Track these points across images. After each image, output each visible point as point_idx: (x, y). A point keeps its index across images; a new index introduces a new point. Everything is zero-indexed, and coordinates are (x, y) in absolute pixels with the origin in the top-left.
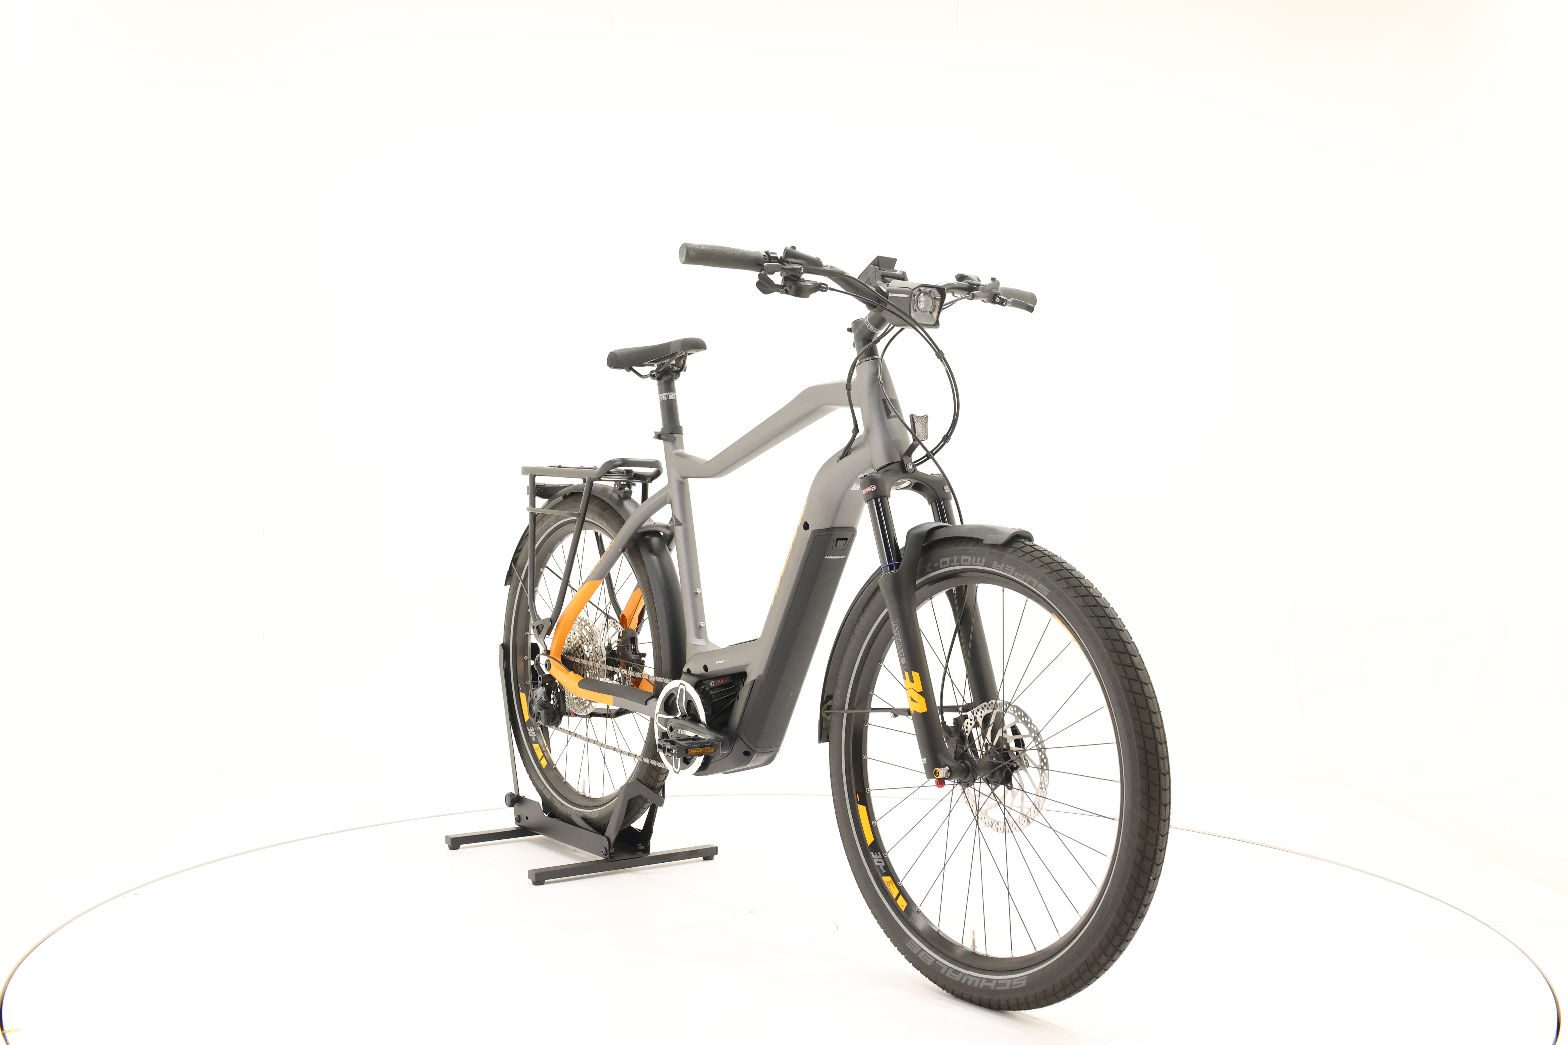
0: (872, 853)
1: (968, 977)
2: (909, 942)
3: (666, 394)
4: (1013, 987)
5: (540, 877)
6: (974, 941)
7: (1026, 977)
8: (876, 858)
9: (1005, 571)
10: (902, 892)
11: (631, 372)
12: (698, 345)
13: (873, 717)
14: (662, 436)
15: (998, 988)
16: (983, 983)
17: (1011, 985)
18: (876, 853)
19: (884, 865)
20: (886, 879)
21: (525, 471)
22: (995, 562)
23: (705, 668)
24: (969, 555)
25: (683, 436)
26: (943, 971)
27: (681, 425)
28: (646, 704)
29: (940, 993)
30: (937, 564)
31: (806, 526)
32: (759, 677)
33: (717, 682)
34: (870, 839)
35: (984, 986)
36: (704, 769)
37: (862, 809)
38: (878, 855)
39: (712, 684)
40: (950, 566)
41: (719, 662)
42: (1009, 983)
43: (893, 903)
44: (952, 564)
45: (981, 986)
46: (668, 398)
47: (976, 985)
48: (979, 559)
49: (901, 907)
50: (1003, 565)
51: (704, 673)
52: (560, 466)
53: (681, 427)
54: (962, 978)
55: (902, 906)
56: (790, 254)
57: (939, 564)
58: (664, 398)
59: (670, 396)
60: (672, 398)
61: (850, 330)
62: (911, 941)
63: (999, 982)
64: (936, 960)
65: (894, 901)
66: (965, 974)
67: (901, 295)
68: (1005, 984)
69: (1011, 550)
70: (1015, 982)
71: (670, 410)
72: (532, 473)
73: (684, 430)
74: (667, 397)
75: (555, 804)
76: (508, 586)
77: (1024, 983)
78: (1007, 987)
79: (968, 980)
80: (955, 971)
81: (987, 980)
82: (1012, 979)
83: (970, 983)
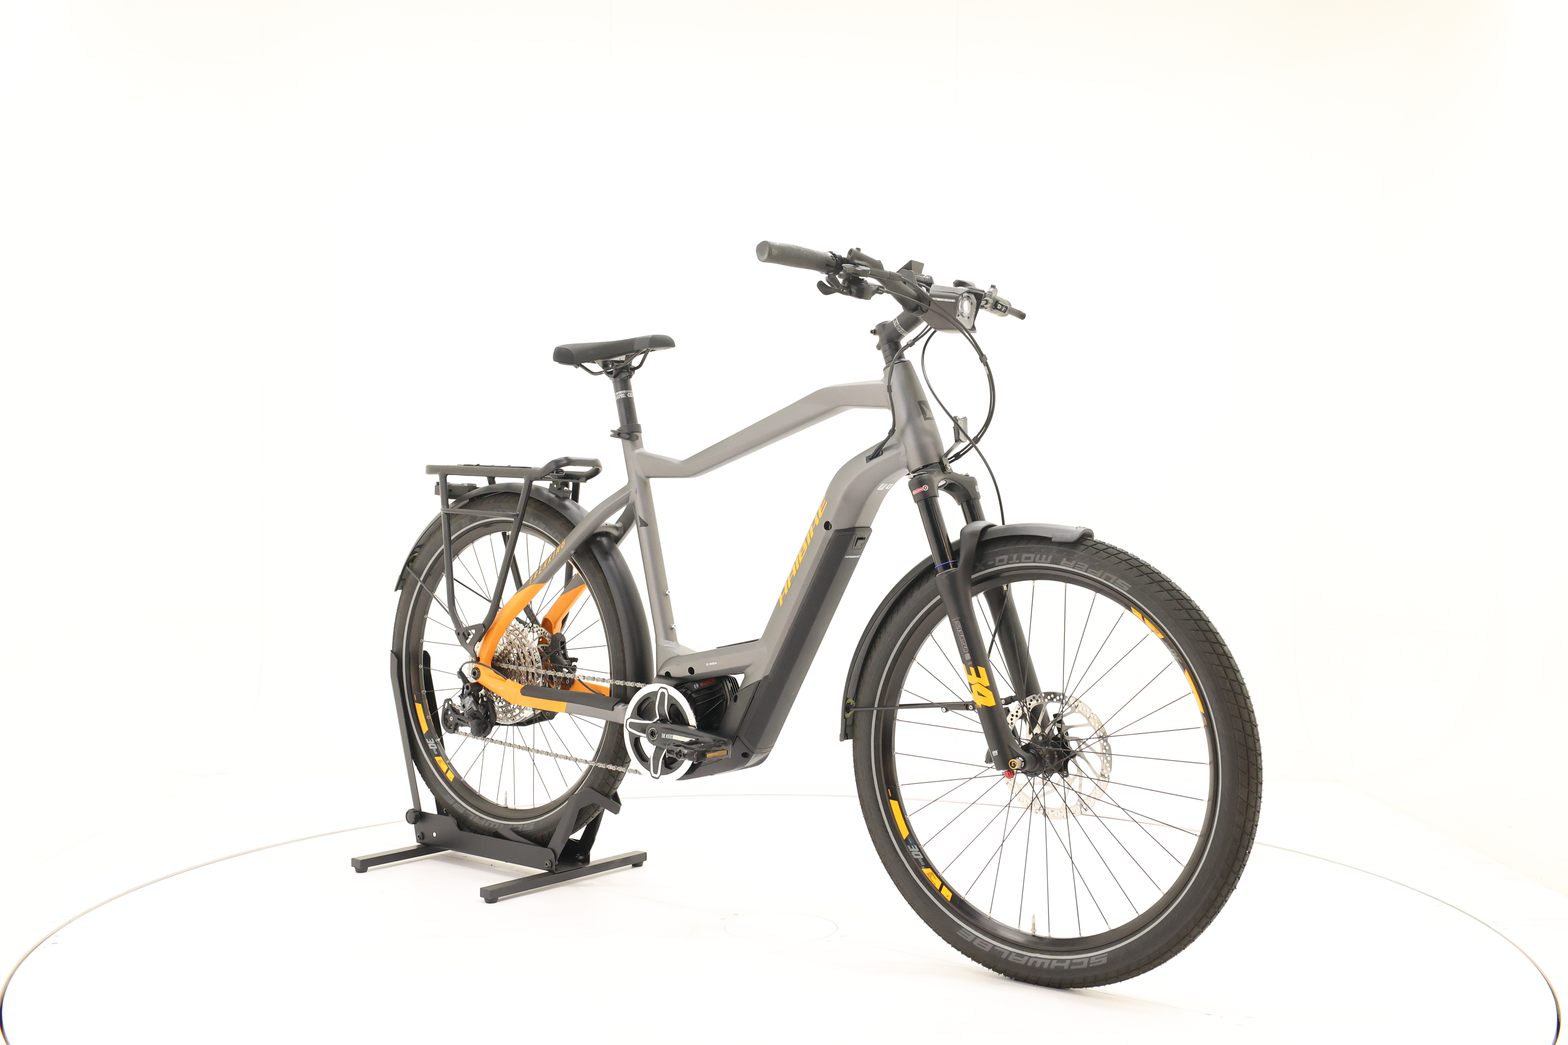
0: (909, 846)
1: (1036, 959)
2: (960, 931)
3: (624, 391)
4: (1091, 965)
5: (492, 895)
6: (1034, 925)
7: (1106, 954)
8: (914, 851)
9: (1075, 568)
10: (944, 883)
11: (580, 368)
12: (664, 342)
13: (901, 714)
14: (621, 435)
15: (1072, 967)
16: (1054, 964)
17: (1089, 963)
18: (913, 847)
19: (922, 857)
20: (927, 871)
21: (431, 470)
22: (1065, 559)
23: (691, 670)
24: (1032, 552)
25: (642, 434)
26: (1004, 956)
27: (639, 423)
28: (613, 709)
29: (997, 978)
30: (992, 562)
31: (827, 526)
32: (766, 678)
33: (702, 684)
34: (905, 834)
35: (1056, 967)
36: (691, 773)
37: (894, 804)
38: (915, 848)
39: (696, 686)
40: (1008, 564)
41: (710, 664)
42: (1085, 961)
43: (937, 893)
44: (1010, 562)
45: (1052, 967)
46: (627, 396)
48: (1044, 556)
49: (946, 897)
50: (1074, 562)
51: (689, 676)
52: (478, 465)
53: (639, 426)
54: (1028, 961)
55: (948, 896)
56: (855, 256)
57: (995, 562)
58: (623, 396)
59: (628, 394)
60: (630, 396)
61: (874, 332)
62: (963, 929)
63: (1074, 961)
64: (995, 946)
65: (938, 892)
66: (1030, 957)
67: (947, 300)
68: (1082, 963)
69: (1082, 547)
70: (1092, 960)
71: (627, 407)
72: (444, 472)
73: (643, 428)
74: (626, 394)
75: (471, 818)
76: (399, 592)
77: (1104, 960)
78: (1085, 965)
79: (1035, 962)
80: (1018, 955)
81: (1059, 961)
82: (1090, 958)
83: (1038, 965)
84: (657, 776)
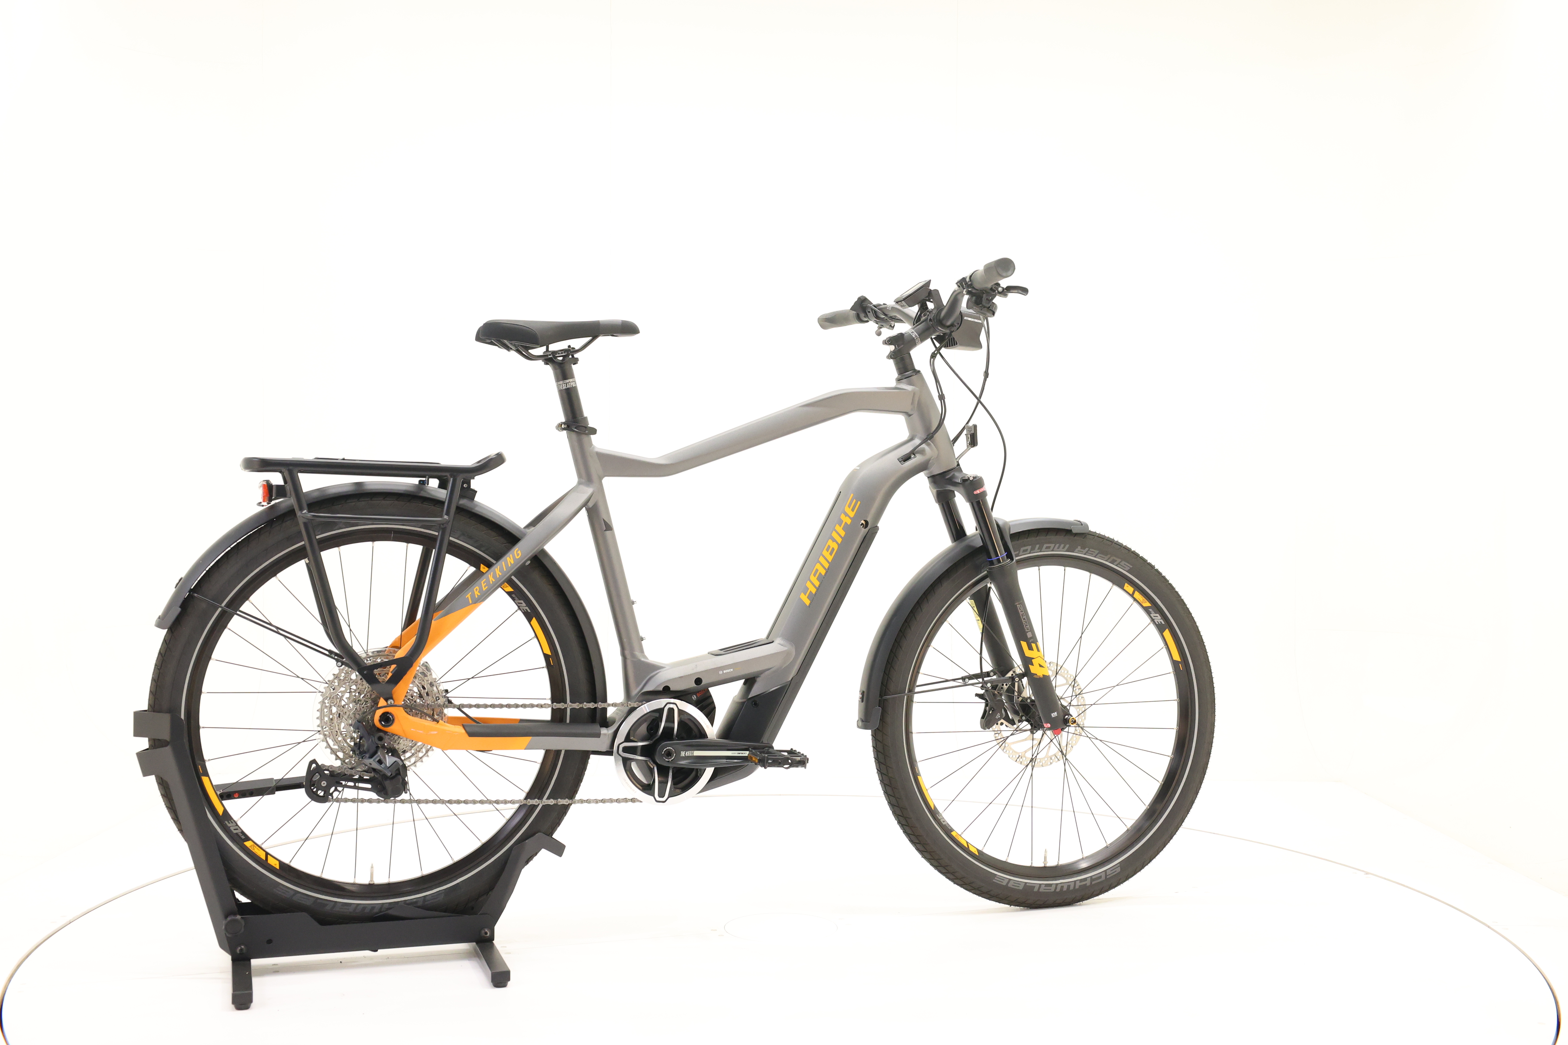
1: (1062, 885)
2: (996, 878)
4: (1108, 877)
6: (1045, 858)
7: (1119, 865)
12: (626, 330)
14: (567, 428)
15: (1093, 883)
16: (1078, 884)
17: (1106, 875)
26: (1036, 890)
28: (599, 736)
33: (698, 695)
35: (1080, 886)
39: (694, 697)
41: (724, 672)
42: (1103, 875)
45: (1077, 887)
47: (1072, 888)
54: (1056, 888)
62: (997, 876)
63: (1093, 877)
64: (1026, 883)
66: (1057, 884)
68: (1100, 877)
72: (295, 468)
77: (1118, 870)
78: (1103, 878)
79: (1062, 887)
80: (1047, 885)
81: (1081, 881)
82: (1105, 871)
83: (1065, 889)
84: (664, 799)
